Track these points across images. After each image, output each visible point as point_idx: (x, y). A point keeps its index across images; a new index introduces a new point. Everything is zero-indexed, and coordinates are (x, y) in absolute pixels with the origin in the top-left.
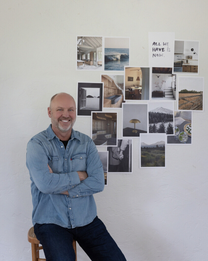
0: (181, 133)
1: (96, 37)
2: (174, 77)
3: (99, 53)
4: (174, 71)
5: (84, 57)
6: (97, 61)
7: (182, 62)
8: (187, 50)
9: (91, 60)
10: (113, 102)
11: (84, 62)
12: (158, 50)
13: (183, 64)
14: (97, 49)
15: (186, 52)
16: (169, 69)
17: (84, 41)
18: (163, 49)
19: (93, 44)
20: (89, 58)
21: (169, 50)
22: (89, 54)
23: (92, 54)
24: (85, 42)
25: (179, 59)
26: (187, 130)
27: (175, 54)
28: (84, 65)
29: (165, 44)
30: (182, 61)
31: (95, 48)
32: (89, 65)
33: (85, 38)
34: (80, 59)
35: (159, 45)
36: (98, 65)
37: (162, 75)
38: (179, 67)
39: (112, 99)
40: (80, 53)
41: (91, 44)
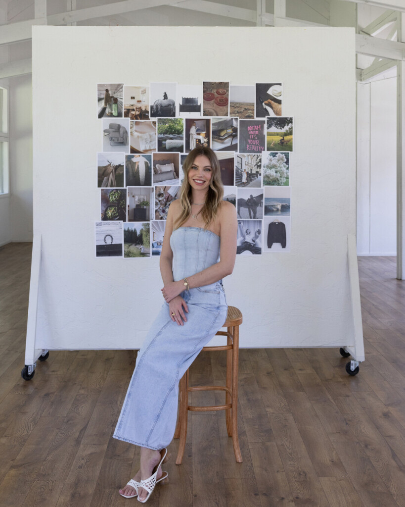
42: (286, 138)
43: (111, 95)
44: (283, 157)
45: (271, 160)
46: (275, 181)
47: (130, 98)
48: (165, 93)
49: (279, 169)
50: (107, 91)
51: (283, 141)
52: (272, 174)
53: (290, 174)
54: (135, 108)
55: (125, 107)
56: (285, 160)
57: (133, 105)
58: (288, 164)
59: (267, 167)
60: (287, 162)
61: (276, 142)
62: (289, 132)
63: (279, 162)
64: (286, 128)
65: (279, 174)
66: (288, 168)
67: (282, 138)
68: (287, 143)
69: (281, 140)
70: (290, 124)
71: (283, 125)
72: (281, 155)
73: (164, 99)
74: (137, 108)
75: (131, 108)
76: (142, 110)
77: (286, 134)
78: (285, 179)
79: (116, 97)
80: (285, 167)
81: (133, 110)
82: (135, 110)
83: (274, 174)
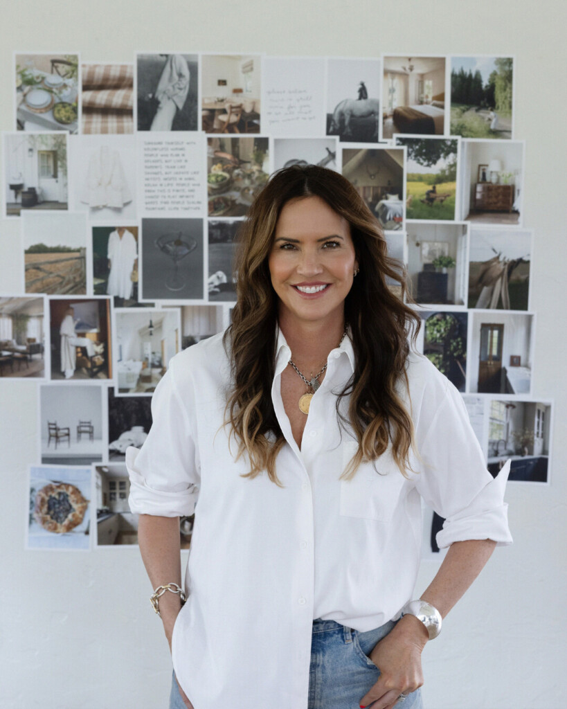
42: (442, 188)
47: (216, 82)
48: (362, 84)
51: (432, 195)
54: (227, 106)
55: (203, 104)
57: (222, 101)
61: (417, 198)
62: (447, 173)
64: (442, 164)
67: (430, 188)
68: (442, 201)
69: (428, 193)
70: (452, 155)
71: (433, 157)
73: (360, 99)
74: (232, 107)
75: (218, 107)
76: (243, 111)
77: (440, 179)
81: (224, 111)
82: (228, 111)
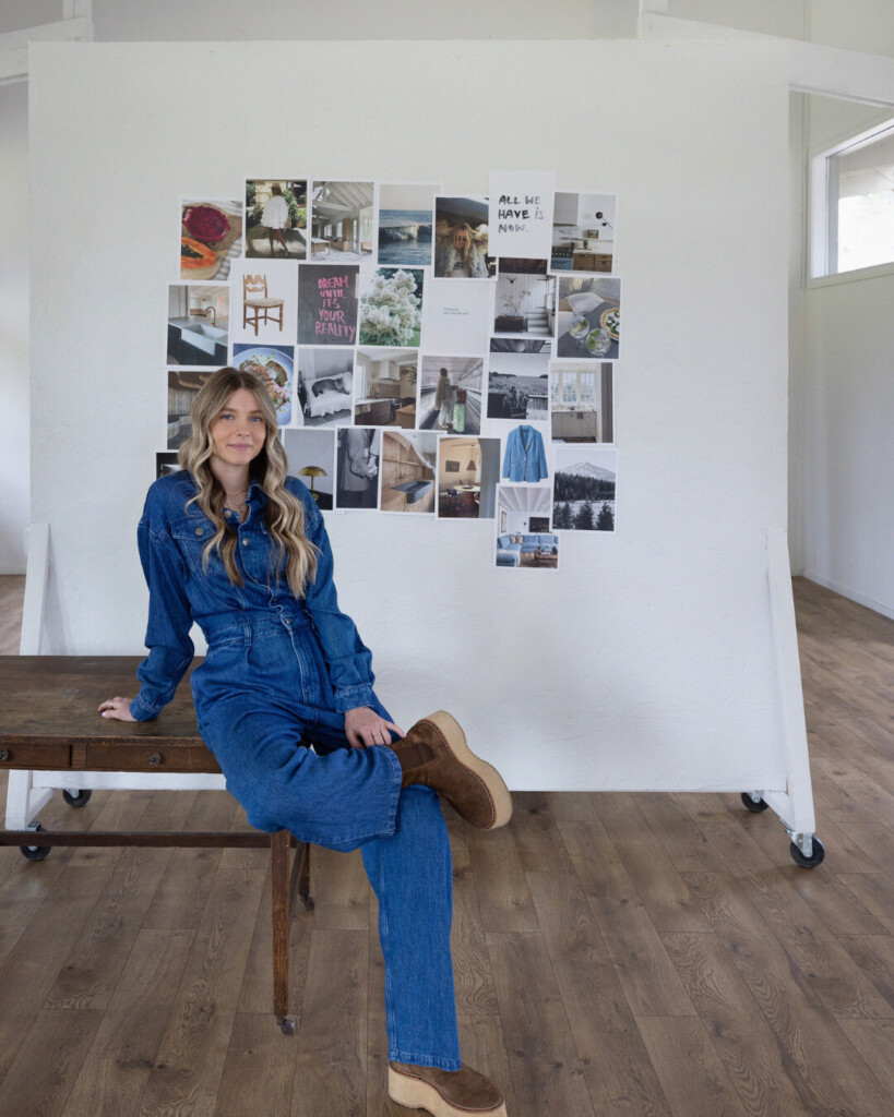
0: (593, 331)
1: (359, 183)
2: (552, 281)
3: (366, 221)
4: (553, 267)
5: (328, 232)
6: (361, 240)
7: (573, 246)
8: (587, 216)
9: (344, 239)
10: (410, 499)
11: (327, 245)
12: (511, 215)
13: (575, 251)
14: (361, 211)
15: (584, 222)
16: (539, 261)
17: (328, 192)
18: (525, 213)
19: (352, 200)
20: (339, 234)
21: (539, 215)
22: (340, 225)
23: (348, 224)
24: (331, 194)
25: (565, 239)
26: (608, 325)
27: (555, 225)
28: (327, 250)
29: (531, 202)
30: (573, 244)
31: (356, 210)
32: (341, 250)
33: (331, 185)
34: (319, 235)
35: (516, 203)
36: (363, 250)
37: (520, 277)
38: (565, 257)
39: (409, 490)
40: (318, 222)
41: (347, 200)
43: (452, 383)
44: (409, 280)
45: (380, 286)
46: (388, 335)
49: (398, 307)
50: (444, 372)
52: (381, 319)
53: (422, 320)
56: (415, 287)
58: (421, 297)
59: (372, 301)
60: (418, 293)
63: (401, 290)
65: (397, 320)
66: (419, 307)
72: (405, 274)
78: (412, 331)
79: (464, 388)
80: (412, 303)
83: (388, 319)
